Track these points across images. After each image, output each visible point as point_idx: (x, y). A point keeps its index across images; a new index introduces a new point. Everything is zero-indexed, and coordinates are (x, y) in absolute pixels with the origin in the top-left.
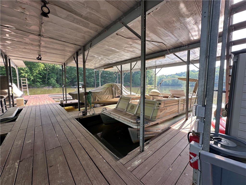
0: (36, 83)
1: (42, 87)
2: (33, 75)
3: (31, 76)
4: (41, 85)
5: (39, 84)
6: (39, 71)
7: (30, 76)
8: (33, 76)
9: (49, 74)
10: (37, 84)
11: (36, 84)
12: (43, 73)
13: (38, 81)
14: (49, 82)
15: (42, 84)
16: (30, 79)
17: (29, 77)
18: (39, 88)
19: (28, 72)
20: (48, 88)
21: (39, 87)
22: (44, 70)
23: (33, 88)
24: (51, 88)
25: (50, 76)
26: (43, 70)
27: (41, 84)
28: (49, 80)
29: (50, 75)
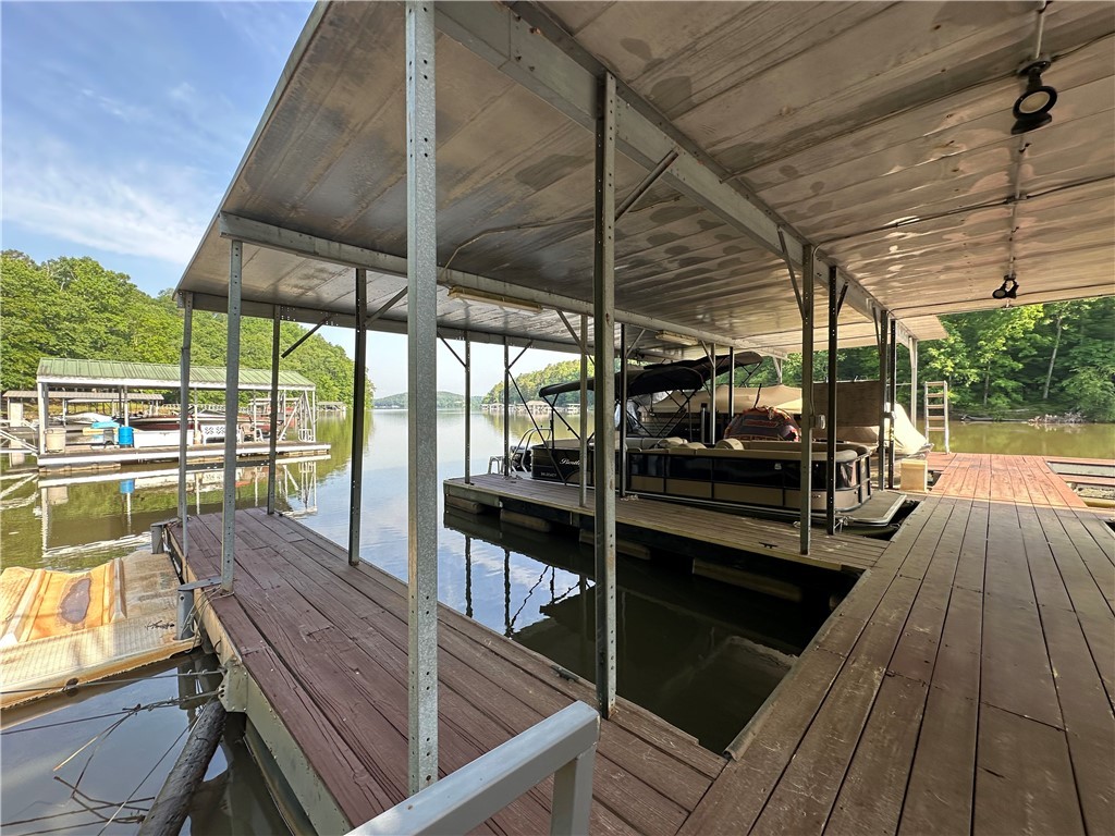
0: (989, 396)
1: (1021, 417)
2: (978, 360)
3: (971, 367)
4: (1014, 404)
5: (1001, 402)
6: (1012, 338)
7: (963, 367)
8: (979, 367)
9: (1071, 345)
10: (993, 401)
11: (988, 403)
12: (1034, 345)
13: (1003, 390)
14: (1062, 389)
15: (1020, 403)
16: (964, 380)
17: (960, 375)
18: (1001, 421)
19: (958, 352)
20: (1053, 422)
21: (1003, 415)
22: (1039, 329)
23: (973, 420)
24: (1071, 424)
25: (1075, 358)
26: (1031, 333)
27: (1015, 401)
28: (1065, 383)
29: (1073, 351)
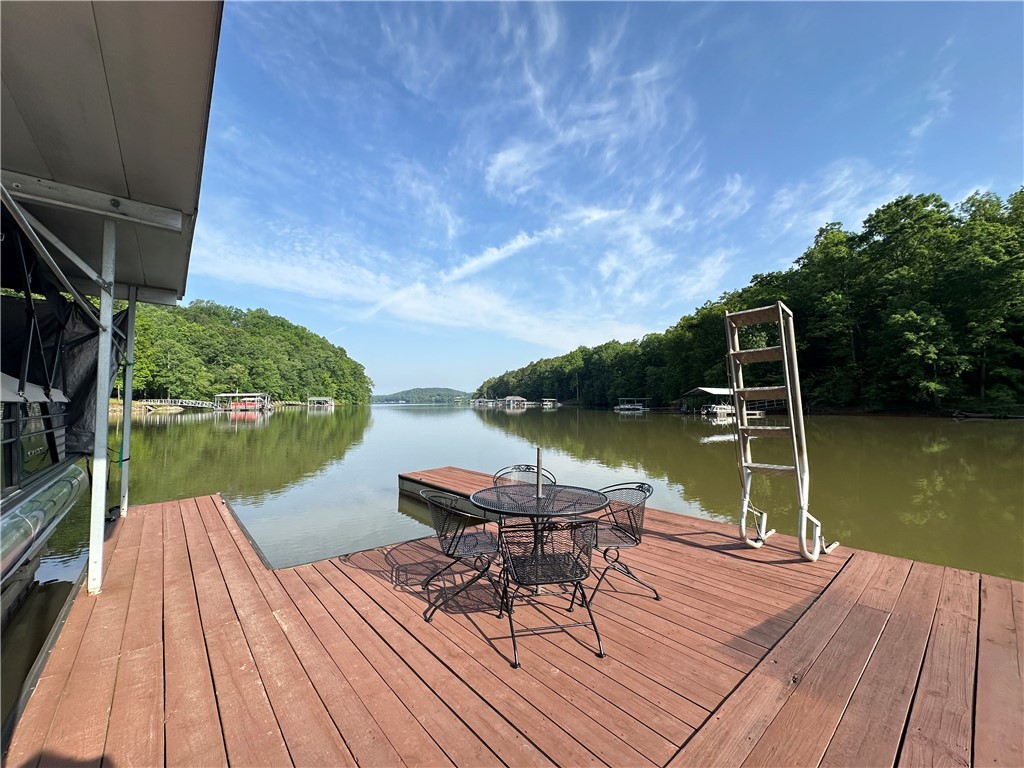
0: (987, 388)
2: (970, 346)
3: (960, 353)
5: (1004, 395)
6: (1013, 317)
7: (952, 354)
8: (969, 354)
10: (993, 393)
11: (987, 396)
13: (1006, 381)
16: (952, 368)
17: (949, 363)
18: (1005, 418)
19: (943, 336)
21: (1008, 410)
23: (967, 417)
